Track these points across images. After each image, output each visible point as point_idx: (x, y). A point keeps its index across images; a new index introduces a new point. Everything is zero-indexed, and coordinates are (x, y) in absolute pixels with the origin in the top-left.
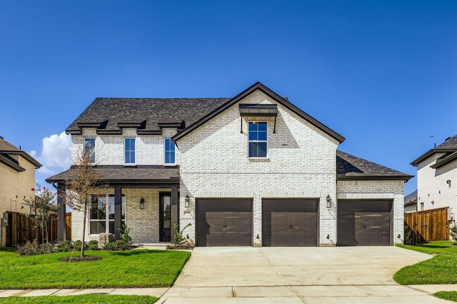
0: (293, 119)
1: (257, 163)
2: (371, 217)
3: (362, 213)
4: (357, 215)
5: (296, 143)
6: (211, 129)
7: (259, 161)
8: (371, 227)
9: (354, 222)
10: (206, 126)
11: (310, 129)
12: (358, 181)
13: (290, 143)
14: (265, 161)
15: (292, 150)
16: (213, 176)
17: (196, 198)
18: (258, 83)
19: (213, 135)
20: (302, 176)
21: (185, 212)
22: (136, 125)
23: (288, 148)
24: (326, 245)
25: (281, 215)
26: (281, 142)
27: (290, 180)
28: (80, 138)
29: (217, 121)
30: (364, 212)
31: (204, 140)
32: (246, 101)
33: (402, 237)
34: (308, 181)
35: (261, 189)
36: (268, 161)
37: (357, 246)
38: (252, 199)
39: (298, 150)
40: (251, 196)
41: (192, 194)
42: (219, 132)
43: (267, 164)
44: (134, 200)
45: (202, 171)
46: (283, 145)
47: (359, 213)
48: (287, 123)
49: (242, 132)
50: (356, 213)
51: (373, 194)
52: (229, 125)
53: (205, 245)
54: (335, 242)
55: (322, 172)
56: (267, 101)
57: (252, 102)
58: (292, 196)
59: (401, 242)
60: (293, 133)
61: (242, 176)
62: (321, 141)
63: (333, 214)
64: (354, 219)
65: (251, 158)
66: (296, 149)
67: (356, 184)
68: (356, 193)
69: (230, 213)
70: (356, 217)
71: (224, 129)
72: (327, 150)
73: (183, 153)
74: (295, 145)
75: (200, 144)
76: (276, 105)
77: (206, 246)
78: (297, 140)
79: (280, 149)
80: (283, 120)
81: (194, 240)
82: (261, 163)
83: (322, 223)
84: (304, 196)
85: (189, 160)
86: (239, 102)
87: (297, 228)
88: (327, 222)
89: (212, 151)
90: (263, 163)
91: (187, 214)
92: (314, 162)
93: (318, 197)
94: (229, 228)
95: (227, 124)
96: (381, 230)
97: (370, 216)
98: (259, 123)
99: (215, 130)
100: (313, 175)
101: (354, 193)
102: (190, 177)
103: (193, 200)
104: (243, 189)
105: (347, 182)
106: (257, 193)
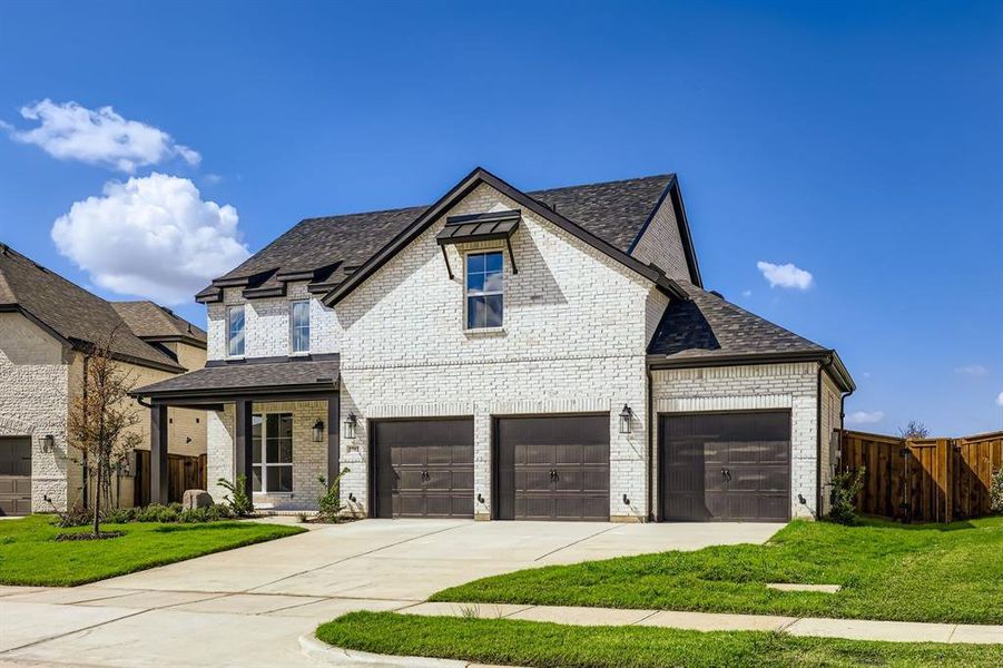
0: (553, 238)
1: (481, 342)
2: (743, 453)
3: (722, 444)
4: (710, 449)
5: (559, 290)
6: (395, 276)
7: (485, 335)
8: (741, 478)
9: (703, 465)
10: (387, 270)
11: (588, 258)
12: (704, 369)
13: (547, 293)
14: (497, 334)
15: (551, 308)
16: (397, 372)
17: (369, 419)
18: (479, 169)
19: (399, 288)
20: (571, 363)
21: (350, 449)
22: (308, 276)
23: (543, 304)
24: (624, 519)
25: (535, 453)
26: (530, 290)
27: (547, 374)
28: (220, 308)
29: (406, 257)
30: (724, 441)
31: (384, 300)
32: (459, 211)
33: (812, 503)
34: (585, 375)
35: (488, 397)
36: (503, 334)
37: (709, 521)
38: (471, 418)
39: (566, 306)
40: (469, 413)
41: (361, 411)
42: (408, 282)
43: (500, 340)
44: (306, 423)
45: (378, 364)
46: (533, 298)
47: (713, 444)
48: (541, 248)
49: (452, 277)
50: (706, 445)
51: (741, 399)
52: (429, 264)
53: (389, 516)
54: (643, 512)
55: (615, 351)
56: (501, 206)
57: (473, 212)
58: (549, 410)
59: (809, 514)
60: (553, 270)
61: (452, 370)
62: (612, 282)
63: (638, 446)
64: (702, 457)
65: (470, 331)
66: (561, 306)
67: (701, 377)
68: (700, 397)
69: (435, 448)
70: (707, 453)
71: (419, 274)
72: (624, 302)
73: (346, 328)
74: (559, 298)
75: (375, 309)
76: (519, 211)
77: (391, 517)
78: (562, 284)
79: (527, 308)
80: (532, 244)
81: (365, 505)
82: (488, 341)
83: (615, 469)
84: (575, 409)
85: (356, 341)
86: (448, 215)
87: (567, 479)
88: (625, 466)
89: (397, 322)
90: (494, 341)
91: (353, 452)
92: (598, 331)
93: (604, 409)
94: (432, 480)
95: (424, 263)
96: (768, 484)
97: (741, 450)
98: (488, 254)
99: (403, 277)
100: (596, 362)
101: (695, 397)
102: (358, 375)
103: (363, 424)
104: (454, 399)
105: (680, 373)
106: (482, 406)
